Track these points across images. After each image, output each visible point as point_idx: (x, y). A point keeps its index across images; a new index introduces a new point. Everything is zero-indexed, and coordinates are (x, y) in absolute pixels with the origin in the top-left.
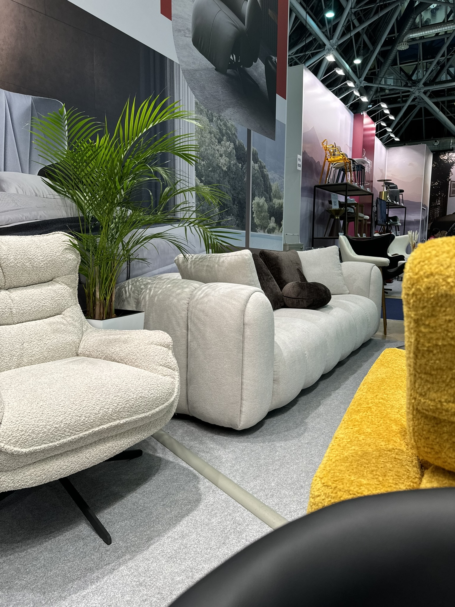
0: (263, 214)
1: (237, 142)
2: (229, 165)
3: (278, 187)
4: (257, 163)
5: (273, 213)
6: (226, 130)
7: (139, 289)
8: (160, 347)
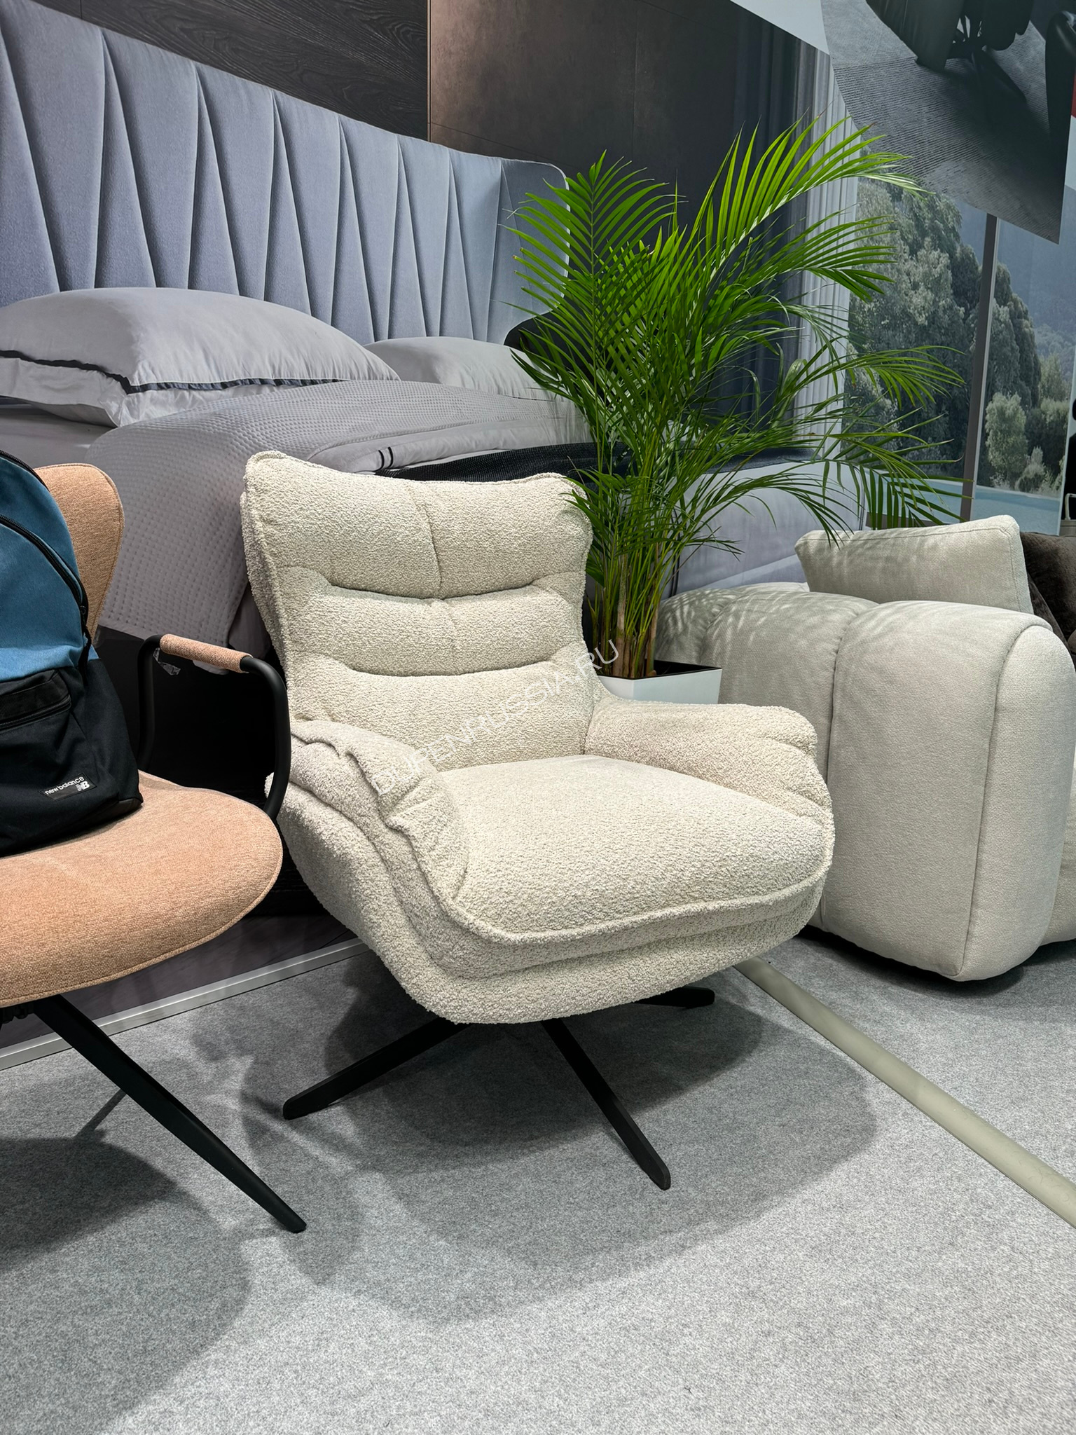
0: (1011, 440)
1: (959, 250)
2: (932, 309)
3: (1057, 369)
4: (1005, 305)
5: (1040, 436)
6: (932, 220)
7: (707, 615)
8: (786, 747)
